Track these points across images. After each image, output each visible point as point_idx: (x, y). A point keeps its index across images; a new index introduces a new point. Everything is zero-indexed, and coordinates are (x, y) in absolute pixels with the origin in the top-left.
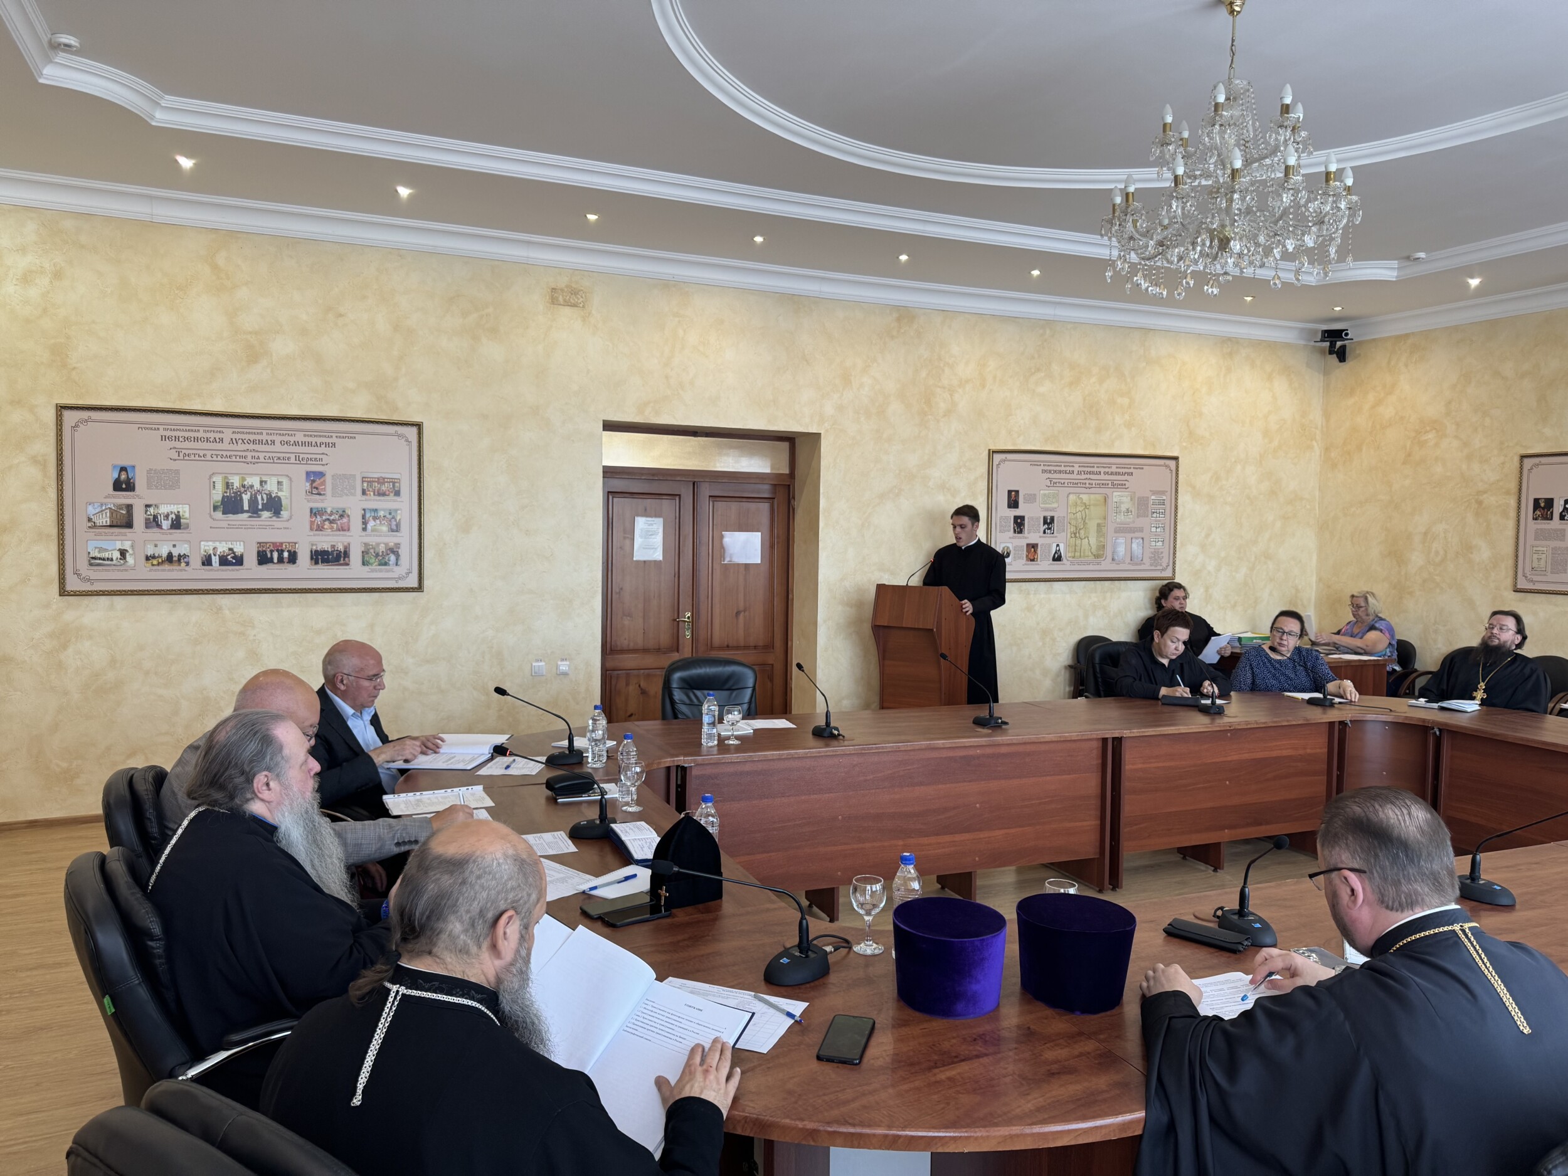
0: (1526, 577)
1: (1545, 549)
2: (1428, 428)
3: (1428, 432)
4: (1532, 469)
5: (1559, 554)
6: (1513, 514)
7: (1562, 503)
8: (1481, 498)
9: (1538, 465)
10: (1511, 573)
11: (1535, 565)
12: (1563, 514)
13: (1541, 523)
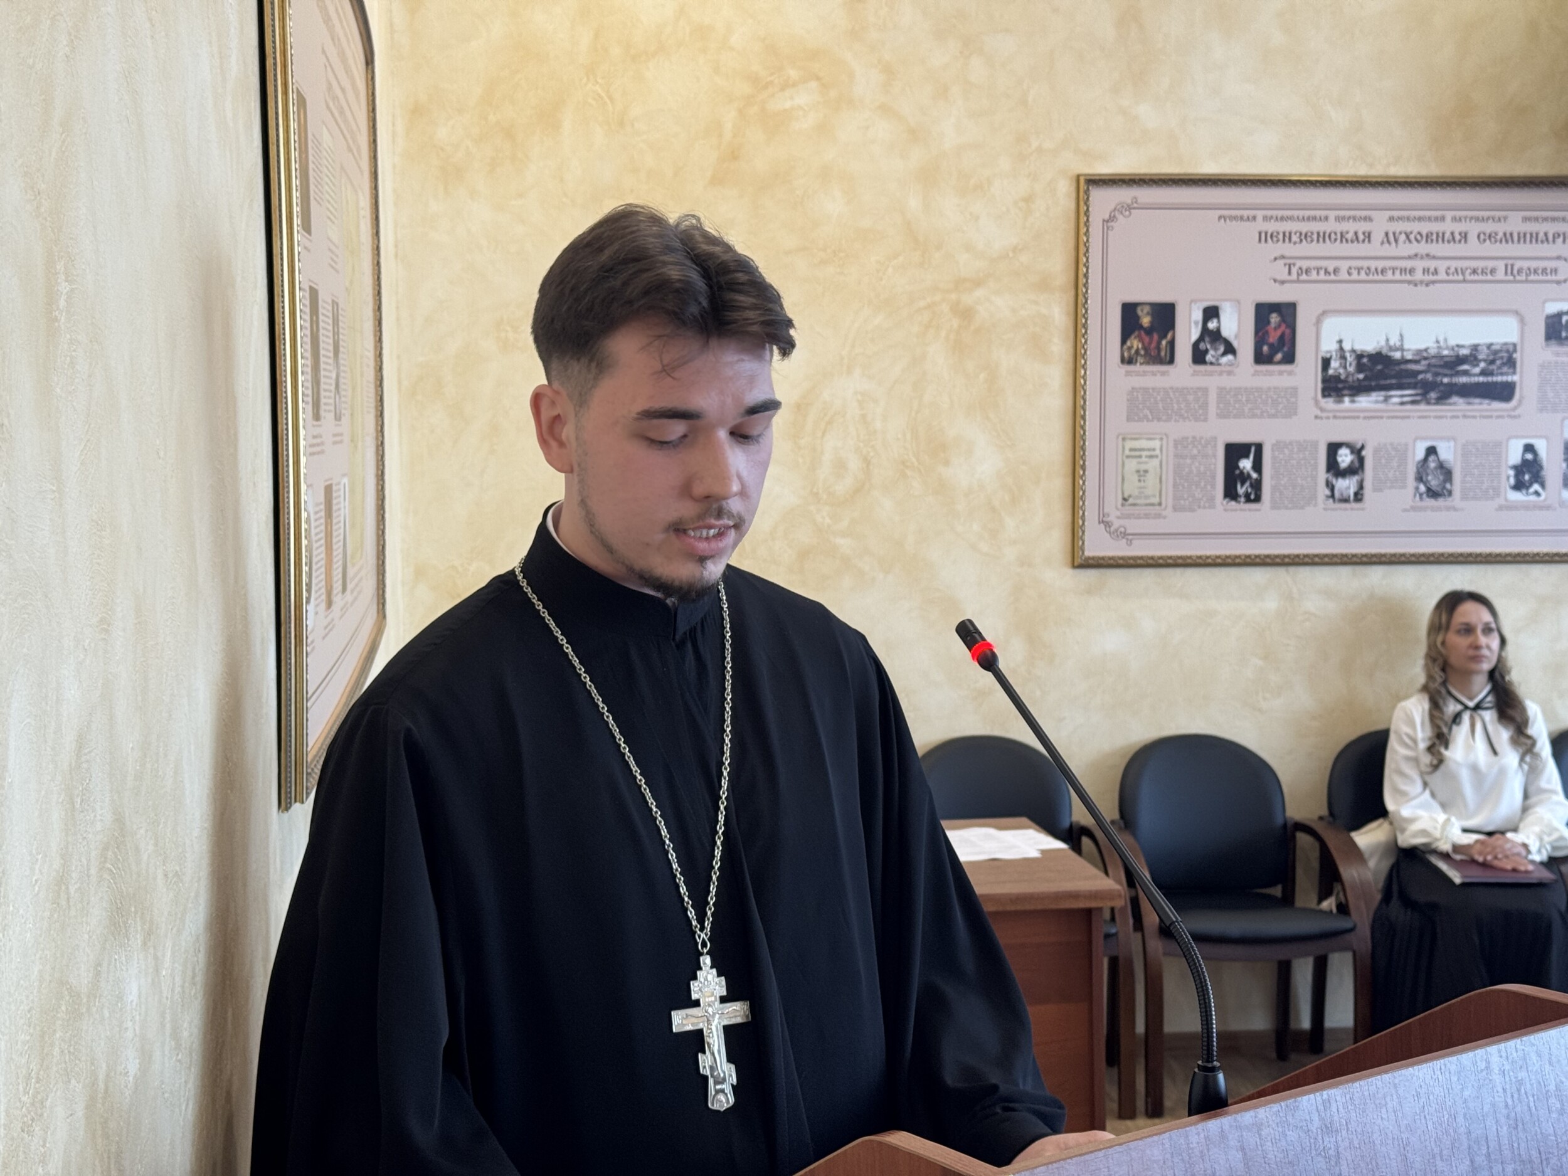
0: (1107, 525)
1: (1156, 444)
2: (793, 74)
3: (794, 85)
4: (1112, 218)
5: (1194, 457)
6: (1060, 347)
7: (1198, 315)
8: (967, 299)
9: (1130, 208)
10: (1062, 516)
11: (1132, 487)
12: (1202, 346)
13: (1145, 374)
